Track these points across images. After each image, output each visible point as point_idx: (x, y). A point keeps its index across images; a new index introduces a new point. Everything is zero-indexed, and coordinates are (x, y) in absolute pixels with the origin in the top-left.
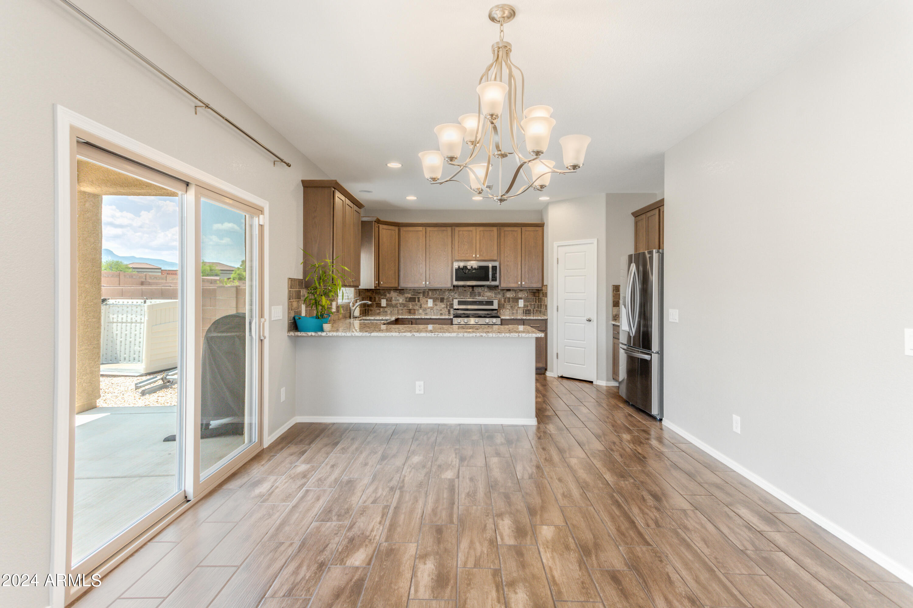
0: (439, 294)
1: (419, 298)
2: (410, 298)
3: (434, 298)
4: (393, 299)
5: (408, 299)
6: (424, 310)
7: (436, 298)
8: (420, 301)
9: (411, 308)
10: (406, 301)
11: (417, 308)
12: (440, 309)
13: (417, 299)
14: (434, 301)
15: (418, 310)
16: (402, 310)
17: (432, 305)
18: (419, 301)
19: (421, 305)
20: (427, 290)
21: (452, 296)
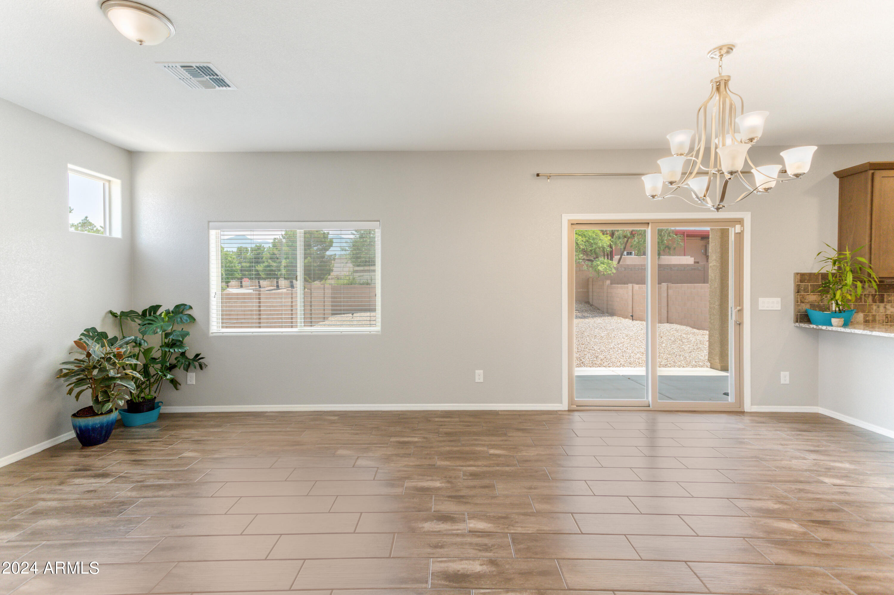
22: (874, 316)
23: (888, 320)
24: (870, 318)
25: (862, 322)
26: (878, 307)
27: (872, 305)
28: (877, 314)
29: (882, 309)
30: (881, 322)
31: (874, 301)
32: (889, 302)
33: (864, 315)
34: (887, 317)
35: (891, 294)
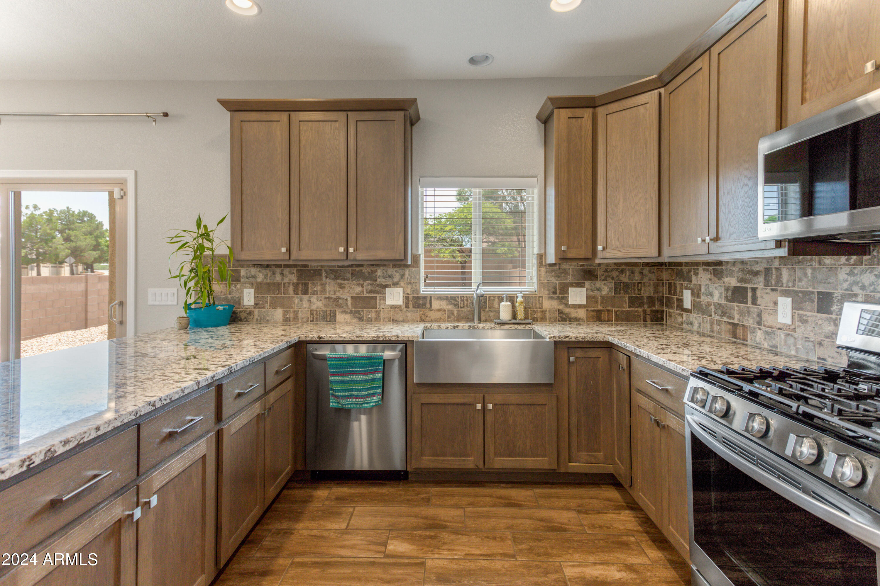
0: (814, 277)
1: (754, 290)
2: (736, 290)
3: (797, 292)
4: (703, 290)
5: (730, 293)
6: (767, 333)
7: (805, 293)
8: (759, 302)
9: (736, 321)
10: (727, 298)
11: (749, 322)
12: (819, 338)
13: (750, 294)
14: (796, 306)
15: (753, 331)
16: (719, 323)
17: (788, 321)
18: (754, 303)
19: (759, 315)
20: (776, 264)
21: (863, 288)
22: (296, 312)
23: (313, 318)
24: (291, 315)
25: (281, 320)
26: (301, 300)
27: (293, 297)
28: (300, 310)
29: (305, 304)
30: (305, 320)
31: (296, 293)
32: (315, 293)
33: (283, 310)
34: (312, 314)
35: (317, 283)
